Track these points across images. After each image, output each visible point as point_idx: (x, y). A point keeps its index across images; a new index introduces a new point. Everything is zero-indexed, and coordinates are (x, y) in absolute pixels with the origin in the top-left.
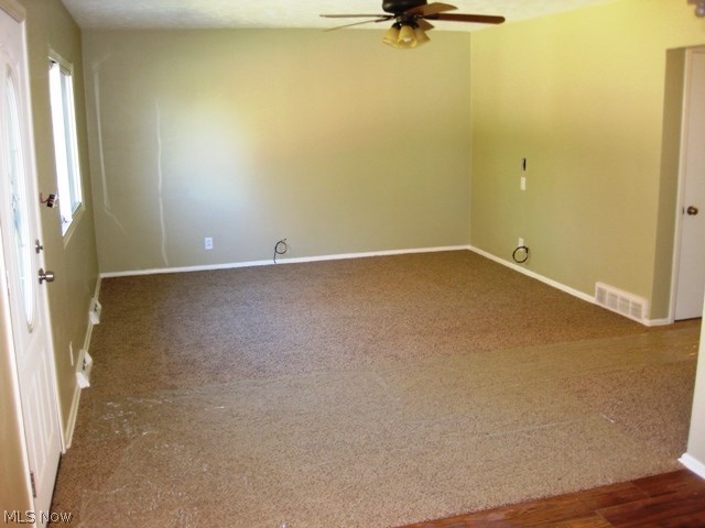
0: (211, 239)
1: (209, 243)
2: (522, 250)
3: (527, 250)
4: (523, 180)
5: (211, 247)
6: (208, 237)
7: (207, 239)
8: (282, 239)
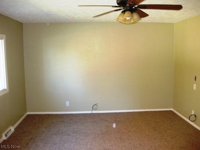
0: (68, 102)
1: (68, 104)
2: (193, 116)
3: (195, 116)
4: (195, 86)
5: (68, 105)
6: (67, 101)
7: (67, 102)
8: (96, 103)
